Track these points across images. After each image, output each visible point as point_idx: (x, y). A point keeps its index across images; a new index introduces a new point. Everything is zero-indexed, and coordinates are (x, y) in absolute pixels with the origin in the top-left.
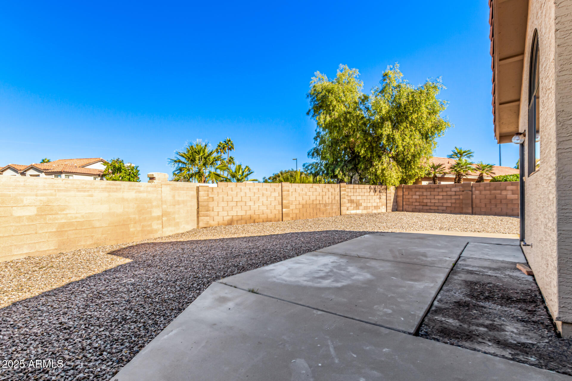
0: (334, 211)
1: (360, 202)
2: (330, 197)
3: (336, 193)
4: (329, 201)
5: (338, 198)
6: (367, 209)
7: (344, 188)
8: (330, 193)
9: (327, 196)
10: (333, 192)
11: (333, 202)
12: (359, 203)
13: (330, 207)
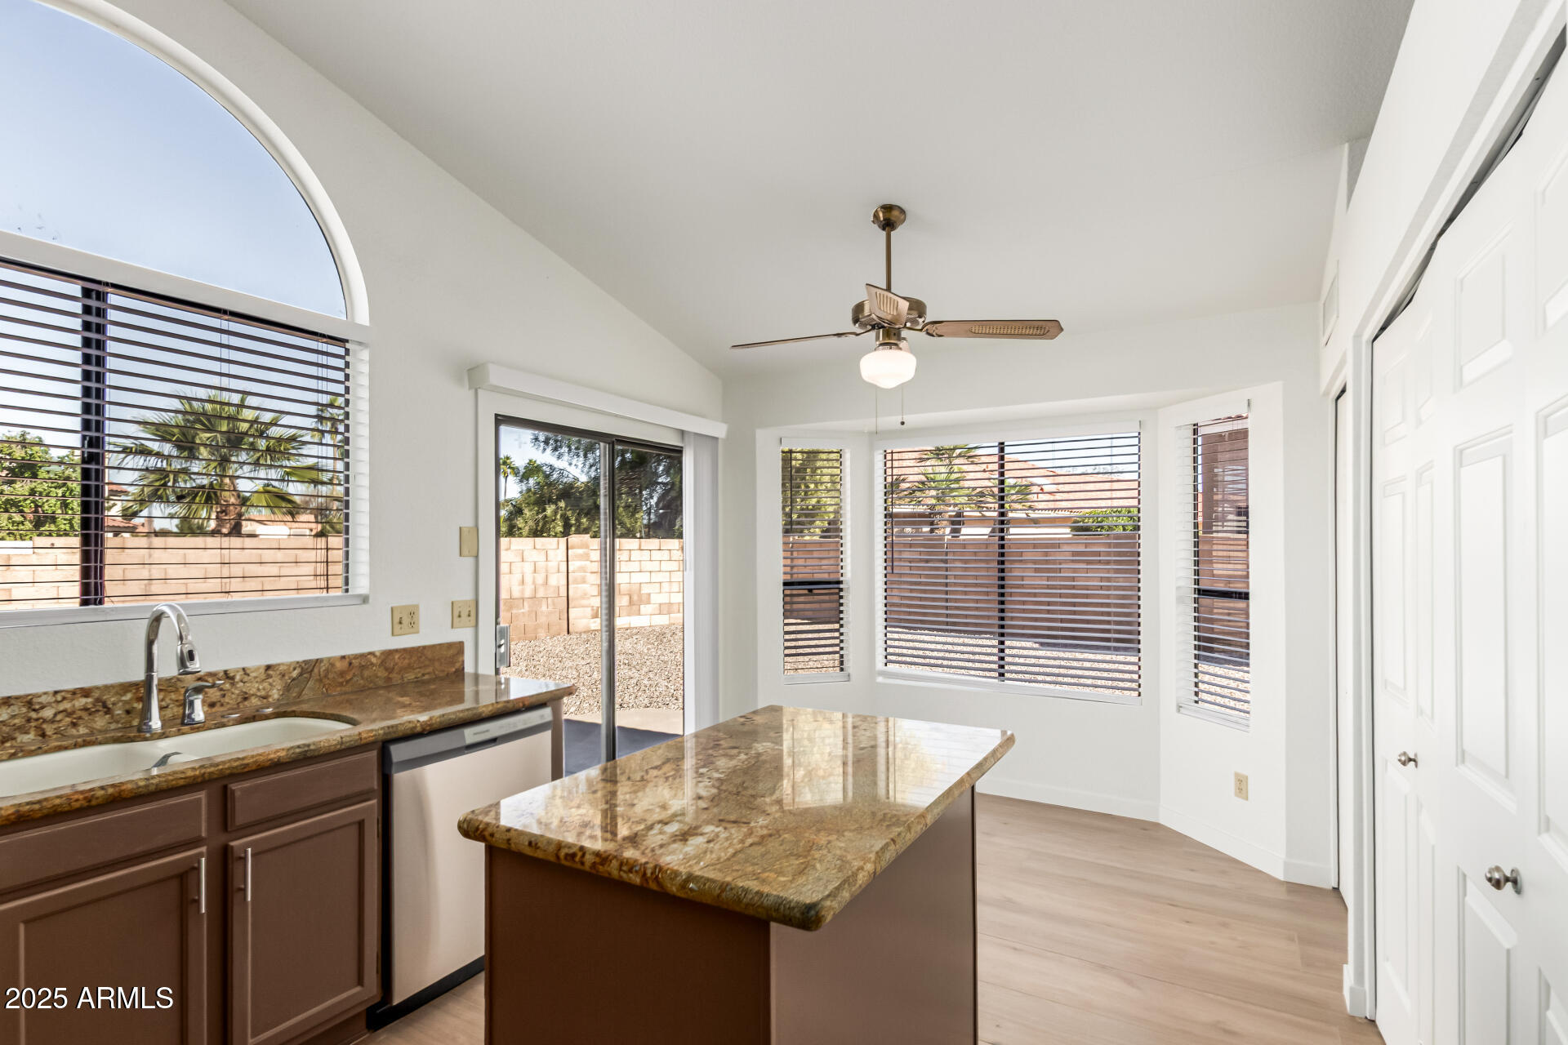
0: (542, 620)
1: (645, 590)
2: (529, 579)
3: (553, 565)
4: (523, 591)
5: (558, 580)
6: (669, 613)
7: (580, 551)
8: (528, 568)
9: (517, 577)
10: (541, 565)
11: (541, 594)
12: (640, 595)
13: (526, 608)
